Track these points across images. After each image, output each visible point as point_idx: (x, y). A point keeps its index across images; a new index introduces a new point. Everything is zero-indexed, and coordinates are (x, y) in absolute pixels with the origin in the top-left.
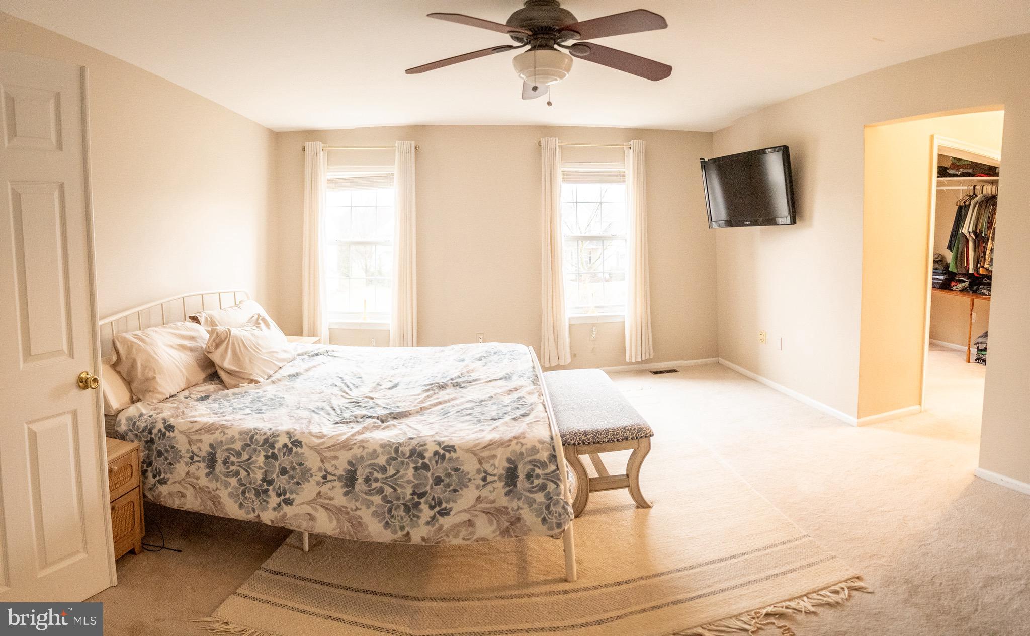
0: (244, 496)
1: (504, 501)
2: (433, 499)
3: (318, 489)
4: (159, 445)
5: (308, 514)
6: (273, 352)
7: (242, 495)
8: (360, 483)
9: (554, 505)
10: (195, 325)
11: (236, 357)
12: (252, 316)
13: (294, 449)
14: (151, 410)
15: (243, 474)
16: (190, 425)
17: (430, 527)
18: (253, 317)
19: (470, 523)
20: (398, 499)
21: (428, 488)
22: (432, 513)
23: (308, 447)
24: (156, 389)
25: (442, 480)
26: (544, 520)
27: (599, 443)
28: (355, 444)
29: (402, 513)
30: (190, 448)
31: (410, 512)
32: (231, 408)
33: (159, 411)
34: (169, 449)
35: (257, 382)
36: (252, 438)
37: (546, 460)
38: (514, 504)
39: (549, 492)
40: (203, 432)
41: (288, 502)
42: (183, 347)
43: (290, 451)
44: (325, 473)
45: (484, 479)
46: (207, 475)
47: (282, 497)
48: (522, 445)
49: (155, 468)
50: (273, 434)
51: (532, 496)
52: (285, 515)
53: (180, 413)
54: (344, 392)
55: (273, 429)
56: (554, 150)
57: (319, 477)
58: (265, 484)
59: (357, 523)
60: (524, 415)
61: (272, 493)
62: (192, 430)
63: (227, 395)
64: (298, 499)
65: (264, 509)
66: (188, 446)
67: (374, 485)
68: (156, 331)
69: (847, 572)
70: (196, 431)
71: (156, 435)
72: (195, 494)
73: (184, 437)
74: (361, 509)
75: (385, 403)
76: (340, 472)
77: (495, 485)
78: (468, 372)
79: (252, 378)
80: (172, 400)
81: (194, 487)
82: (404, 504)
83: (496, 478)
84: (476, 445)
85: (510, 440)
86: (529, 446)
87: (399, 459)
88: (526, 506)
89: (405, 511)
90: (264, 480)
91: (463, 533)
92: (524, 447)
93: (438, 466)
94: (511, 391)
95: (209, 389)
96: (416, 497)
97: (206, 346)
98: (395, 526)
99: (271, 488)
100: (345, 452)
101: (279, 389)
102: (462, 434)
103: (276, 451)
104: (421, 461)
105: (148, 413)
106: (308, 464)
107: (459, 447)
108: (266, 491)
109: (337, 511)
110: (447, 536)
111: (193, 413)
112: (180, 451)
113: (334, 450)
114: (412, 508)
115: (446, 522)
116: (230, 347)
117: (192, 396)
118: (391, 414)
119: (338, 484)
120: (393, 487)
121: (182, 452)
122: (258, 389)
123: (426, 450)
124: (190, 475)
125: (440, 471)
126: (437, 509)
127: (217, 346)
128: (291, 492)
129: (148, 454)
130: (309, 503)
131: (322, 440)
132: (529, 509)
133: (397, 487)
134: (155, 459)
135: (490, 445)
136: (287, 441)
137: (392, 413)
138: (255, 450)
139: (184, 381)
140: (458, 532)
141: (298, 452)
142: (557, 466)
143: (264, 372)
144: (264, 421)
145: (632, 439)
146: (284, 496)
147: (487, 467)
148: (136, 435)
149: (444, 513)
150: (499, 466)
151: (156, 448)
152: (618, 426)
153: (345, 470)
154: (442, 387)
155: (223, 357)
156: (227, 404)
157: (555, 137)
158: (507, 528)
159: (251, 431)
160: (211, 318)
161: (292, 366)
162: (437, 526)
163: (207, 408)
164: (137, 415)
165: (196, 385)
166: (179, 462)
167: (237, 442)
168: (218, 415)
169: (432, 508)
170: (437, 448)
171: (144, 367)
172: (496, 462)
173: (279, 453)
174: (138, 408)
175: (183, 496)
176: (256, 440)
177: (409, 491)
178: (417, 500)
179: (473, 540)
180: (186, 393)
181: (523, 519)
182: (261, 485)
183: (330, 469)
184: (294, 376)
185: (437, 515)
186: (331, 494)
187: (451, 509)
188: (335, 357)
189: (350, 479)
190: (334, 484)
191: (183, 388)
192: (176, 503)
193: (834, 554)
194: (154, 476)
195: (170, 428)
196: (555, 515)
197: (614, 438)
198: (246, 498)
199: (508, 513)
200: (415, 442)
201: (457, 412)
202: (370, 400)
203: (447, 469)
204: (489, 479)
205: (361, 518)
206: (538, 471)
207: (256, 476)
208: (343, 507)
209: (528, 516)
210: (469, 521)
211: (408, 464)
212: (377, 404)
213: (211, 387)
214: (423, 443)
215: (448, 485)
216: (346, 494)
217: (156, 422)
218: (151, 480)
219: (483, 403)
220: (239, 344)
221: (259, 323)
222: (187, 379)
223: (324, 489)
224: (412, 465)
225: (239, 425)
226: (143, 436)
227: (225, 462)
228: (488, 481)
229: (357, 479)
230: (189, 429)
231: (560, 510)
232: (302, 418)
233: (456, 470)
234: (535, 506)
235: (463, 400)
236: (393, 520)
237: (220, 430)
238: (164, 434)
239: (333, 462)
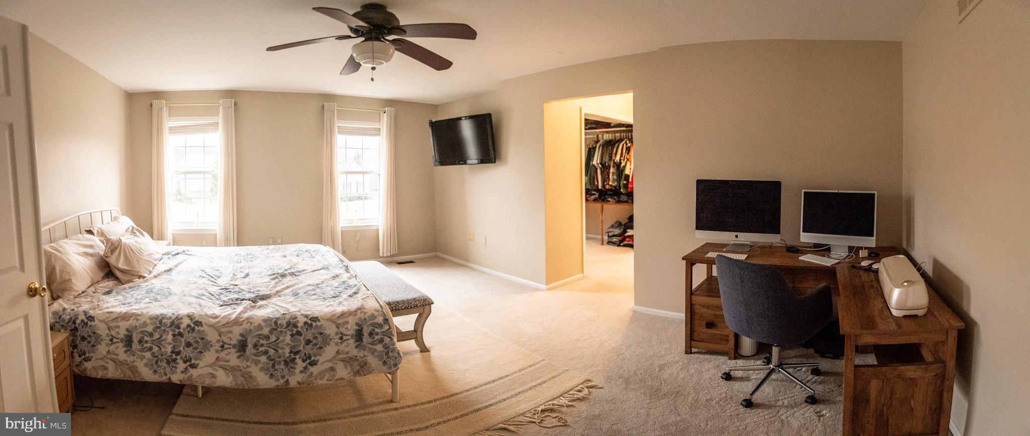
0: (157, 365)
1: (354, 352)
2: (305, 355)
3: (217, 355)
4: (83, 332)
5: (210, 373)
6: (151, 254)
7: (155, 364)
8: (250, 349)
9: (392, 352)
10: (91, 236)
11: (127, 260)
12: (127, 227)
13: (197, 328)
14: (71, 305)
15: (156, 349)
16: (108, 315)
17: (303, 375)
18: (129, 228)
19: (332, 369)
20: (280, 357)
21: (301, 348)
22: (304, 365)
23: (207, 325)
24: (72, 288)
25: (311, 342)
26: (385, 363)
27: (399, 309)
28: (243, 321)
29: (282, 366)
30: (109, 333)
31: (288, 365)
32: (134, 299)
33: (78, 305)
34: (92, 335)
35: (144, 277)
36: (161, 322)
37: (382, 323)
38: (361, 354)
39: (386, 344)
40: (119, 320)
41: (194, 366)
42: (86, 254)
43: (193, 329)
44: (222, 343)
45: (341, 338)
46: (126, 352)
47: (188, 363)
48: (365, 313)
49: (80, 349)
50: (177, 318)
51: (373, 347)
52: (192, 375)
53: (97, 306)
54: (212, 281)
55: (176, 314)
56: (333, 111)
57: (217, 346)
58: (174, 355)
59: (249, 376)
60: (355, 293)
61: (180, 361)
62: (110, 319)
63: (125, 289)
64: (201, 364)
65: (174, 373)
66: (108, 332)
67: (261, 349)
68: (66, 243)
69: (581, 378)
70: (114, 319)
71: (79, 325)
72: (116, 366)
73: (105, 325)
74: (250, 367)
75: (247, 289)
76: (234, 342)
77: (349, 342)
78: (294, 265)
79: (140, 274)
80: (85, 295)
81: (114, 362)
82: (284, 360)
83: (349, 337)
84: (333, 316)
85: (356, 311)
86: (369, 314)
87: (279, 329)
88: (370, 354)
89: (284, 365)
90: (173, 352)
91: (327, 375)
92: (367, 315)
93: (308, 331)
94: (334, 277)
95: (109, 285)
96: (292, 354)
97: (104, 253)
98: (278, 376)
99: (178, 357)
100: (237, 327)
101: (162, 282)
102: (318, 308)
103: (181, 330)
104: (295, 330)
105: (70, 308)
106: (209, 338)
107: (321, 318)
108: (175, 360)
109: (233, 370)
110: (316, 379)
111: (106, 305)
112: (101, 336)
113: (229, 327)
114: (289, 363)
115: (314, 370)
116: (122, 251)
117: (97, 291)
118: (257, 296)
119: (233, 351)
120: (275, 349)
121: (103, 336)
122: (147, 282)
123: (298, 322)
124: (110, 353)
125: (310, 335)
126: (308, 361)
127: (112, 252)
128: (196, 359)
129: (73, 340)
130: (211, 366)
131: (217, 320)
132: (372, 356)
133: (278, 349)
134: (80, 343)
135: (343, 315)
136: (189, 322)
137: (259, 296)
138: (164, 330)
139: (90, 279)
140: (324, 375)
141: (200, 330)
142: (389, 326)
143: (147, 269)
144: (165, 307)
145: (420, 306)
146: (190, 362)
147: (342, 330)
148: (63, 326)
149: (314, 363)
150: (351, 328)
151: (80, 335)
152: (410, 298)
153: (237, 340)
154: (283, 276)
155: (118, 260)
156: (128, 296)
157: (335, 102)
158: (358, 370)
159: (158, 316)
160: (101, 231)
161: (163, 263)
162: (308, 373)
163: (115, 300)
164: (61, 310)
165: (98, 282)
166: (101, 344)
167: (149, 325)
168: (126, 305)
169: (304, 361)
170: (306, 319)
171: (62, 272)
172: (349, 326)
173: (184, 331)
174: (60, 304)
175: (106, 368)
176: (164, 323)
177: (287, 350)
178: (293, 356)
179: (334, 380)
180: (92, 289)
181: (369, 363)
182: (171, 356)
183: (226, 341)
184: (168, 271)
185: (308, 365)
186: (227, 358)
187: (318, 361)
188: (191, 255)
189: (242, 346)
190: (229, 350)
191: (89, 285)
192: (100, 374)
193: (566, 369)
194: (80, 356)
195: (91, 318)
196: (392, 358)
197: (409, 306)
198: (159, 366)
199: (357, 360)
200: (288, 317)
201: (305, 293)
202: (235, 287)
203: (314, 334)
204: (345, 338)
205: (251, 373)
206: (377, 330)
207: (167, 350)
208: (237, 366)
209: (373, 361)
210: (331, 367)
211: (286, 332)
212: (242, 290)
213: (110, 283)
214: (294, 317)
215: (315, 345)
216: (239, 357)
217: (78, 315)
218: (78, 359)
219: (319, 286)
220: (128, 250)
221: (135, 233)
222: (92, 278)
223: (222, 355)
224: (289, 333)
225: (147, 313)
226: (69, 326)
227: (140, 341)
228: (344, 339)
229: (247, 346)
230: (107, 318)
231: (396, 354)
232: (192, 303)
233: (321, 334)
234: (376, 354)
235: (304, 284)
236: (276, 372)
237: (133, 318)
238: (87, 324)
239: (229, 335)
